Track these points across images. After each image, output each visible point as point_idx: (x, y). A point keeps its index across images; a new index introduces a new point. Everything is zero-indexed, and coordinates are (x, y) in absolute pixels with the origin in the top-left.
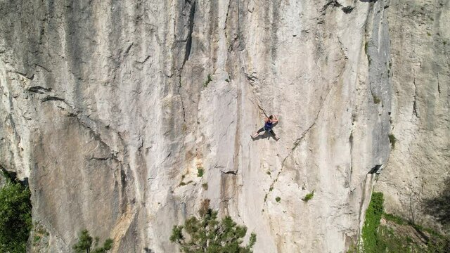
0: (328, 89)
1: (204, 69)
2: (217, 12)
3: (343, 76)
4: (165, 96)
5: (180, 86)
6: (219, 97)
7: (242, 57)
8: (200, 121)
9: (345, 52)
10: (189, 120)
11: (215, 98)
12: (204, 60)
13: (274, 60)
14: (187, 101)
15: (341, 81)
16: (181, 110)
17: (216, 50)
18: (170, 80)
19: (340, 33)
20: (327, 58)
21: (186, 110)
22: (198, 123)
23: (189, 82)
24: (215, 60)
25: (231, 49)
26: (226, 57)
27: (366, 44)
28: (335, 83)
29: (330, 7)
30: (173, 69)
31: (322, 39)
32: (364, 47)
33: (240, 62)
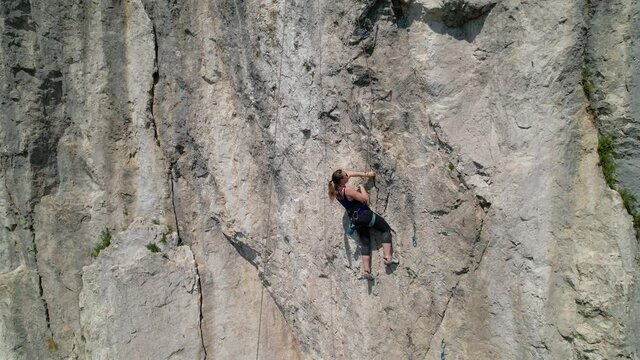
0: (435, 315)
1: (87, 217)
2: (125, 90)
3: (483, 274)
4: (12, 268)
5: (35, 250)
6: (121, 286)
7: (207, 192)
8: (86, 335)
9: (475, 180)
10: (59, 328)
11: (112, 286)
12: (94, 195)
13: (282, 201)
14: (50, 284)
15: (480, 288)
16: (37, 304)
17: (127, 175)
18: (14, 236)
19: (437, 109)
20: (410, 201)
21: (51, 306)
22: (83, 338)
23: (52, 244)
24: (128, 197)
25: (174, 172)
26: (163, 192)
27: (604, 149)
28: (455, 292)
29: (384, 25)
30: (11, 211)
31: (379, 136)
32: (593, 159)
33: (205, 204)
